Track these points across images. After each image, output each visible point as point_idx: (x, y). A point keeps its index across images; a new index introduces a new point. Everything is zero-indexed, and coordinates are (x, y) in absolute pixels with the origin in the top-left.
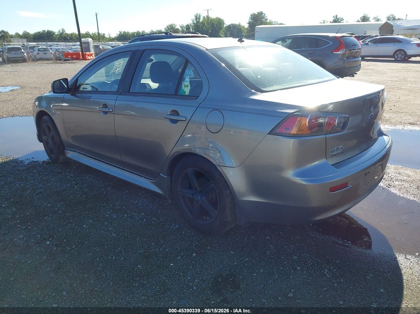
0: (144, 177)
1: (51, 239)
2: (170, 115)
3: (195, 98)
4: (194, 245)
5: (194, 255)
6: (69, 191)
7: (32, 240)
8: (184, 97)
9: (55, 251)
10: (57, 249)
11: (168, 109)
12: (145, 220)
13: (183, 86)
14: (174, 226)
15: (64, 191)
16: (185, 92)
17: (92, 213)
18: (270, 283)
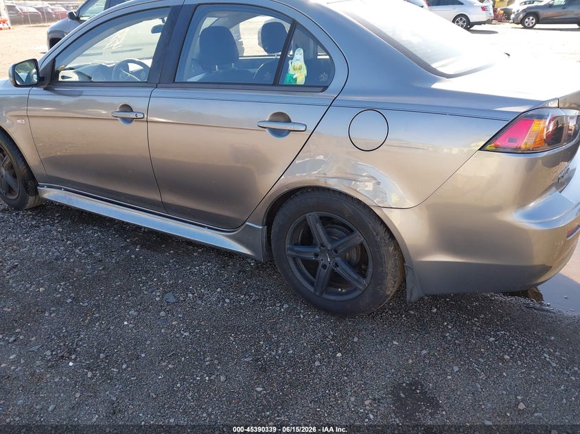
0: (209, 228)
1: (73, 357)
2: (270, 121)
3: (321, 89)
4: (330, 337)
5: (339, 355)
6: (68, 259)
7: (38, 363)
8: (294, 88)
9: (91, 378)
10: (94, 375)
11: (265, 112)
12: (227, 301)
13: (291, 67)
14: (281, 306)
15: (57, 259)
16: (296, 79)
17: (128, 296)
18: (480, 390)
